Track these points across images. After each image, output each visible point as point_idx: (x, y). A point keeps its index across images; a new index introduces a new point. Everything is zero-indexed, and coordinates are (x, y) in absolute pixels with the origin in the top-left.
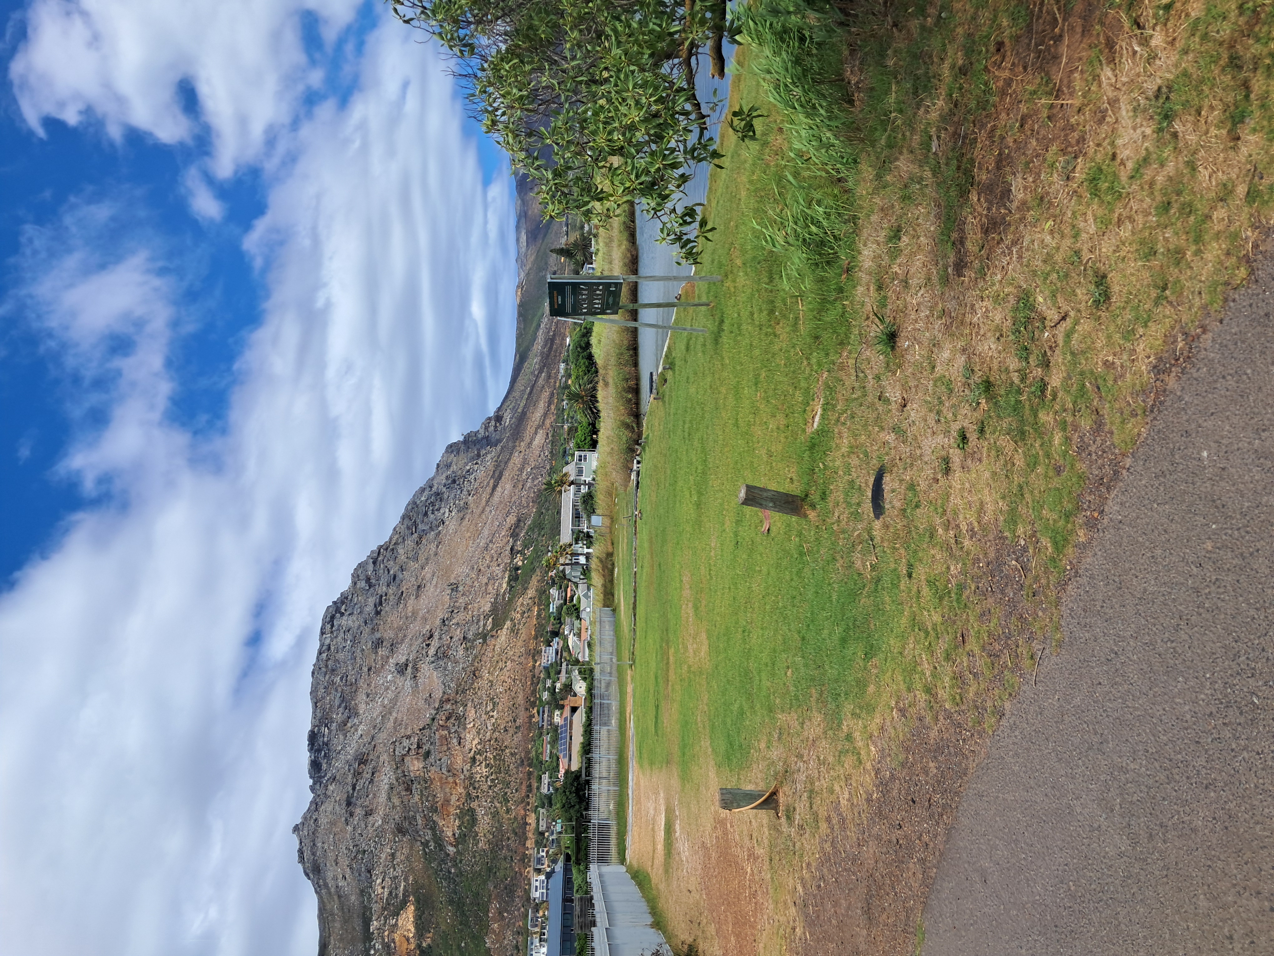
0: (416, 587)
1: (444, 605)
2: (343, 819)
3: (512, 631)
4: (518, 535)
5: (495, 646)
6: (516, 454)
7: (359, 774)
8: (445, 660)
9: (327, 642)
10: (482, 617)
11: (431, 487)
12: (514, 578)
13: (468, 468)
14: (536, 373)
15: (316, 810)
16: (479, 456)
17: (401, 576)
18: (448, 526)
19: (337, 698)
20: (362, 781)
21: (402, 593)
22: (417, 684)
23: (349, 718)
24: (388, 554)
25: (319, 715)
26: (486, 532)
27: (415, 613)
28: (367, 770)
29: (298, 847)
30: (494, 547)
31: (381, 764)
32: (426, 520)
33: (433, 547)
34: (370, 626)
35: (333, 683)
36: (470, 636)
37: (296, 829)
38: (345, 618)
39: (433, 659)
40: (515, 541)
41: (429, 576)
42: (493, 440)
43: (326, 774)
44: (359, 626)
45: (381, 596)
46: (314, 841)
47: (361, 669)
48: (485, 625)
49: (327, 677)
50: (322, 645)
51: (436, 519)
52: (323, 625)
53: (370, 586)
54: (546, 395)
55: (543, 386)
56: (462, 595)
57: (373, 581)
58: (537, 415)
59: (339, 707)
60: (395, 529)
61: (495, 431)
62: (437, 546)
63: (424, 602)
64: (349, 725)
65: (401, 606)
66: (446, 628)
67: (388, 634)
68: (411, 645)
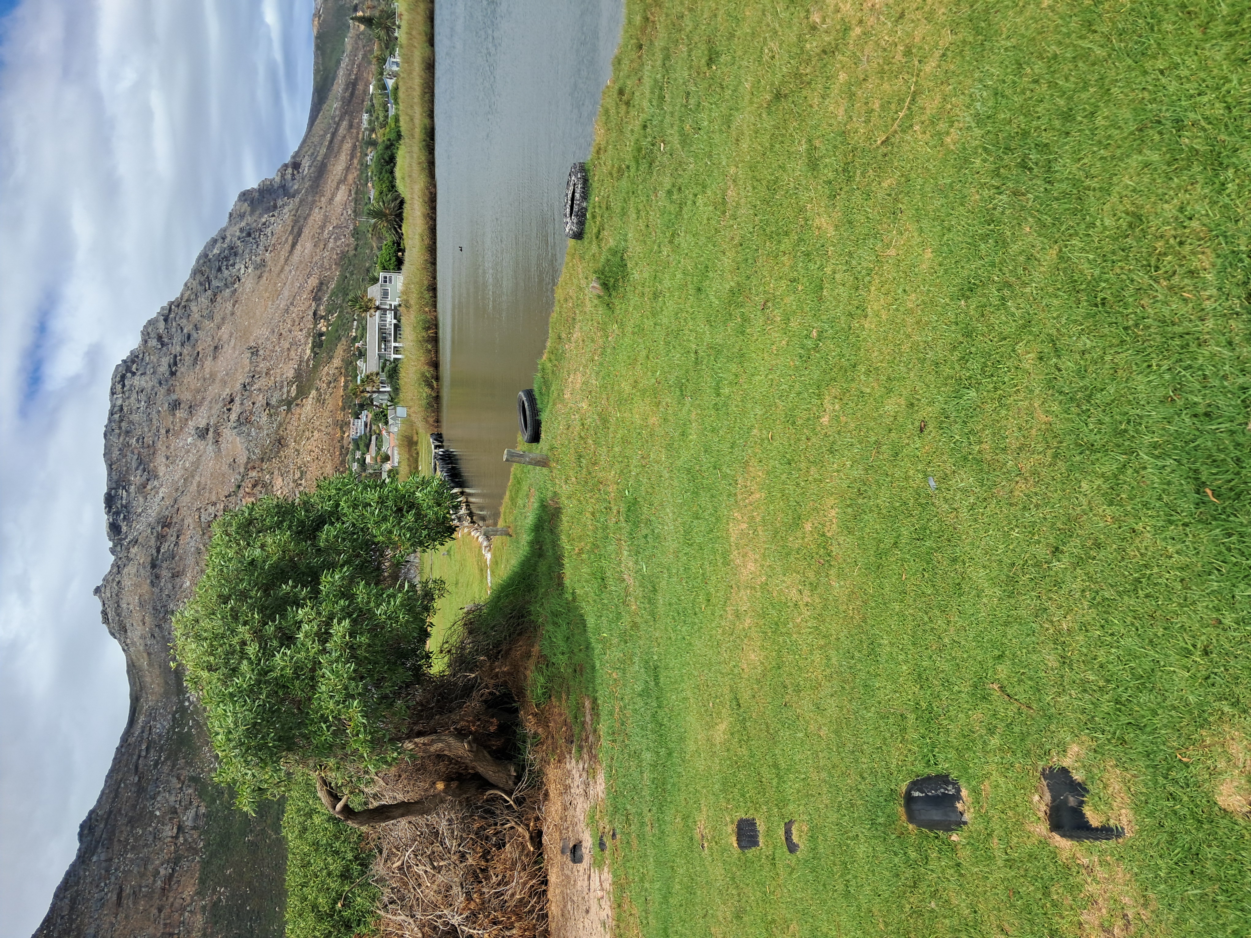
0: (212, 348)
1: (243, 368)
2: (148, 581)
3: (318, 400)
4: (320, 299)
5: (300, 415)
6: (317, 210)
7: (163, 536)
8: (248, 425)
9: (119, 402)
10: (285, 383)
11: (224, 239)
12: (318, 345)
13: (264, 220)
14: (337, 119)
15: (119, 572)
16: (275, 207)
17: (195, 335)
18: (244, 283)
19: (134, 461)
20: (167, 544)
21: (198, 353)
22: (219, 449)
23: (148, 480)
24: (180, 311)
25: (115, 478)
26: (286, 293)
27: (213, 376)
28: (172, 532)
29: (101, 608)
30: (295, 312)
31: (185, 527)
32: (219, 275)
33: (229, 305)
34: (166, 387)
35: (129, 445)
36: (273, 402)
37: (97, 590)
38: (137, 378)
39: (235, 425)
40: (318, 305)
41: (225, 337)
42: (292, 191)
43: (127, 537)
44: (153, 387)
45: (175, 356)
46: (118, 602)
47: (158, 431)
48: (288, 392)
49: (121, 439)
50: (113, 406)
51: (231, 276)
52: (114, 384)
53: (163, 345)
54: (347, 146)
55: (344, 137)
56: (263, 360)
57: (166, 340)
58: (338, 167)
59: (137, 469)
60: (186, 285)
61: (293, 179)
62: (234, 306)
63: (222, 365)
64: (149, 487)
65: (198, 367)
66: (247, 393)
67: (186, 396)
68: (211, 408)
